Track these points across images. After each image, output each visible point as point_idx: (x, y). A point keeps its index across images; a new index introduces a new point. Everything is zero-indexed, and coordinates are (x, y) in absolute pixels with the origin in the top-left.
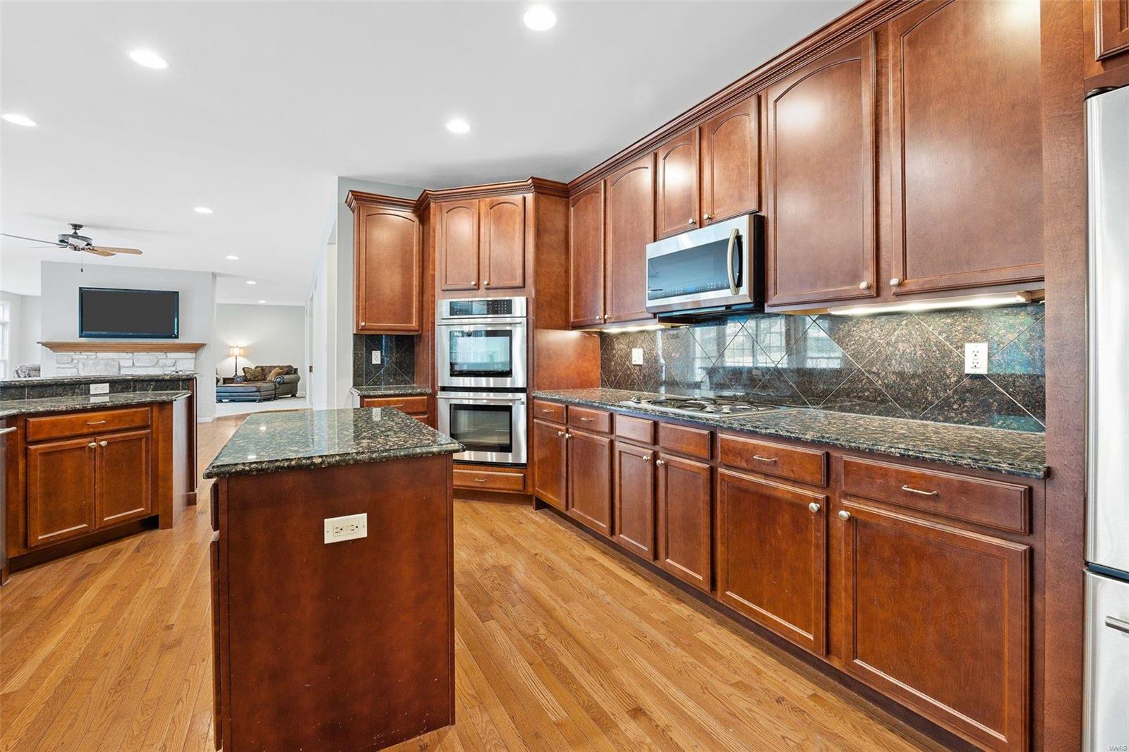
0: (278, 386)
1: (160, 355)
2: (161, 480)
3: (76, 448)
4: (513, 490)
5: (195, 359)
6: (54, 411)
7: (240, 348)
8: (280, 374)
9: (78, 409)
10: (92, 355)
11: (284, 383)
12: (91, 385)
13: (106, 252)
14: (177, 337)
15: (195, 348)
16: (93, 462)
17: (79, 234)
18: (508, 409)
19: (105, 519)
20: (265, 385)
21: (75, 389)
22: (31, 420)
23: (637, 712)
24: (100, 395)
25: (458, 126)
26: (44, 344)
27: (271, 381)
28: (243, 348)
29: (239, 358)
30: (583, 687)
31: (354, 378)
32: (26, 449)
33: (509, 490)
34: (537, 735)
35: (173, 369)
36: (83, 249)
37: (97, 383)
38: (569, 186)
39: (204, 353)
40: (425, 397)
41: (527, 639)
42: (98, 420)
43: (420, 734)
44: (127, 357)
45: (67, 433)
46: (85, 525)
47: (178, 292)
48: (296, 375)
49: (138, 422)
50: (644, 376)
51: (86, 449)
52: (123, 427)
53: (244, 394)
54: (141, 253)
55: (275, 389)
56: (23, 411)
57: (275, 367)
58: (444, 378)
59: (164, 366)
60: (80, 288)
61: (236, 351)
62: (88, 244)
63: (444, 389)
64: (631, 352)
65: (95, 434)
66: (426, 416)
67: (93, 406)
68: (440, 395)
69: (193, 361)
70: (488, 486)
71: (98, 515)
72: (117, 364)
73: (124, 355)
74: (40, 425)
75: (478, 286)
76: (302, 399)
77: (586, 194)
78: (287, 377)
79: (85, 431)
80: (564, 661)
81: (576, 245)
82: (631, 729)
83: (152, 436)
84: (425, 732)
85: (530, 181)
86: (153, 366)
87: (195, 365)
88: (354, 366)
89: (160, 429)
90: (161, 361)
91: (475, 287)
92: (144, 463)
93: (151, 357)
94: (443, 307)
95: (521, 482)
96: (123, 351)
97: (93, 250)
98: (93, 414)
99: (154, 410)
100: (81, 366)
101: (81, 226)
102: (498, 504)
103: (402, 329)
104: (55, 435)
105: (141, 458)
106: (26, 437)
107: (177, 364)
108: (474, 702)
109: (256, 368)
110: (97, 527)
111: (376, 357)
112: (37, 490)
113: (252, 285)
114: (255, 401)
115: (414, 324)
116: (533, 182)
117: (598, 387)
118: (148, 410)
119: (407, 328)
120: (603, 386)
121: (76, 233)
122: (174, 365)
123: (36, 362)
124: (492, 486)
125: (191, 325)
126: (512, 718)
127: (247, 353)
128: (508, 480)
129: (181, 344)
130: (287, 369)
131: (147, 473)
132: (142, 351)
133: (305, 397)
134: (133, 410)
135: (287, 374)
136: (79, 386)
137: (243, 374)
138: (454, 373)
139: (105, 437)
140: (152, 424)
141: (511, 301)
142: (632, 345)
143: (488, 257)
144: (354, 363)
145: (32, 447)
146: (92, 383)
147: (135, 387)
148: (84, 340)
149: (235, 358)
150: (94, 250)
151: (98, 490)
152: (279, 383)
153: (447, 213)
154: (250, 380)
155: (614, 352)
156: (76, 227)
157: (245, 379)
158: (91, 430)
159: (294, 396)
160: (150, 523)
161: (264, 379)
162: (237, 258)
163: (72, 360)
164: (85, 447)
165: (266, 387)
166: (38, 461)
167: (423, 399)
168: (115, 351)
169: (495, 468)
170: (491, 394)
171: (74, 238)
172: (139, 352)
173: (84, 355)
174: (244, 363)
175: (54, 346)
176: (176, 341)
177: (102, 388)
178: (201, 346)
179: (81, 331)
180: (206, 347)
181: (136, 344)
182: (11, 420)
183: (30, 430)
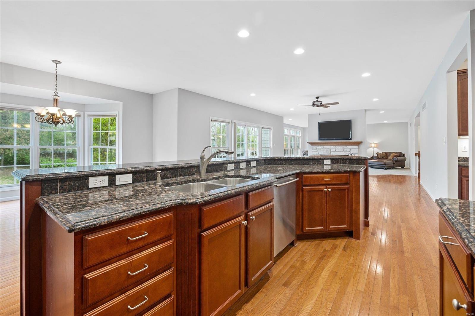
0: (394, 162)
1: (345, 147)
2: (354, 212)
3: (319, 190)
5: (358, 148)
6: (311, 172)
7: (375, 144)
8: (395, 156)
9: (320, 172)
10: (322, 147)
11: (397, 161)
12: (324, 160)
13: (326, 106)
14: (351, 139)
15: (358, 144)
16: (326, 198)
17: (318, 100)
19: (331, 227)
20: (388, 161)
21: (318, 161)
22: (304, 175)
24: (327, 166)
26: (309, 143)
27: (390, 160)
28: (376, 143)
29: (374, 148)
32: (302, 188)
35: (350, 153)
36: (320, 106)
37: (327, 159)
39: (362, 146)
42: (327, 178)
44: (333, 148)
45: (316, 183)
46: (323, 228)
47: (351, 120)
48: (404, 157)
49: (344, 181)
51: (323, 191)
52: (337, 183)
53: (378, 165)
54: (339, 104)
55: (393, 164)
56: (301, 171)
57: (392, 153)
59: (346, 151)
60: (319, 122)
61: (373, 145)
62: (321, 104)
65: (327, 185)
67: (326, 171)
69: (357, 149)
71: (328, 224)
72: (330, 150)
73: (332, 147)
74: (307, 178)
76: (408, 170)
78: (399, 158)
79: (323, 183)
83: (350, 188)
86: (342, 151)
87: (358, 151)
89: (353, 186)
90: (345, 149)
92: (346, 202)
93: (342, 148)
96: (332, 145)
98: (326, 175)
99: (351, 176)
100: (319, 151)
101: (319, 97)
104: (312, 183)
105: (345, 200)
106: (302, 183)
107: (352, 150)
109: (383, 153)
110: (327, 230)
112: (306, 207)
113: (383, 113)
114: (383, 169)
118: (348, 175)
121: (317, 100)
122: (350, 151)
123: (307, 149)
125: (357, 134)
127: (378, 146)
130: (399, 154)
131: (348, 208)
132: (339, 145)
133: (410, 169)
134: (342, 175)
135: (399, 156)
136: (319, 160)
137: (377, 156)
139: (331, 187)
140: (350, 182)
145: (304, 188)
146: (324, 159)
147: (340, 162)
148: (320, 141)
149: (372, 148)
150: (323, 106)
151: (328, 213)
152: (395, 161)
154: (380, 159)
156: (317, 97)
157: (378, 158)
158: (325, 183)
159: (403, 168)
160: (349, 234)
161: (387, 158)
162: (378, 100)
163: (317, 148)
164: (323, 190)
165: (389, 162)
166: (306, 194)
168: (329, 145)
171: (317, 103)
172: (337, 145)
173: (320, 147)
174: (376, 150)
175: (312, 144)
176: (351, 141)
177: (328, 162)
178: (361, 143)
179: (319, 138)
180: (363, 143)
181: (336, 142)
182: (297, 175)
183: (304, 180)
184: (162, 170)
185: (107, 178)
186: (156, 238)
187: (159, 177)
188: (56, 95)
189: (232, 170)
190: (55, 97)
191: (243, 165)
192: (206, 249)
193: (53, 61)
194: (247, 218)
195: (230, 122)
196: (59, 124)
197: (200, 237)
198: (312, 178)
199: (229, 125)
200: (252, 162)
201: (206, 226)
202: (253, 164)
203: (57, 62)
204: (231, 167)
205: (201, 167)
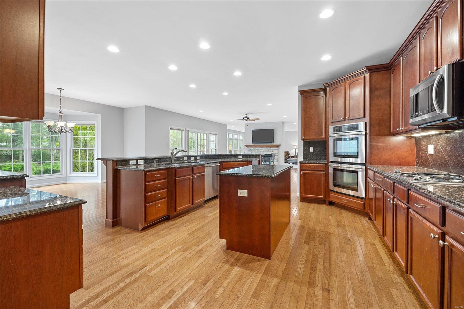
1: (269, 148)
4: (359, 209)
5: (278, 150)
6: (227, 161)
9: (232, 161)
10: (254, 148)
12: (239, 156)
13: (253, 120)
14: (273, 143)
15: (278, 146)
17: (247, 116)
18: (357, 172)
22: (224, 163)
23: (328, 290)
24: (240, 159)
25: (326, 58)
26: (245, 145)
30: (316, 274)
31: (304, 156)
33: (357, 208)
34: (288, 275)
35: (272, 152)
38: (390, 64)
39: (280, 148)
40: (324, 165)
41: (313, 254)
43: (260, 257)
47: (273, 129)
50: (434, 161)
54: (259, 119)
56: (222, 161)
58: (332, 158)
60: (252, 130)
61: (295, 147)
63: (332, 162)
64: (428, 147)
66: (324, 172)
67: (235, 161)
68: (330, 164)
69: (277, 150)
70: (348, 204)
72: (259, 151)
73: (261, 148)
75: (345, 119)
77: (396, 66)
80: (318, 265)
81: (394, 93)
82: (319, 292)
84: (262, 257)
85: (366, 69)
88: (304, 152)
91: (343, 120)
93: (267, 149)
94: (331, 129)
95: (362, 205)
97: (250, 120)
98: (235, 163)
99: (248, 163)
100: (252, 151)
101: (247, 114)
102: (353, 213)
103: (319, 138)
104: (228, 167)
106: (223, 167)
107: (274, 151)
108: (280, 259)
111: (312, 149)
115: (323, 136)
116: (367, 69)
117: (414, 166)
118: (246, 163)
119: (320, 138)
120: (416, 165)
124: (350, 205)
125: (277, 139)
126: (286, 268)
128: (356, 203)
129: (274, 145)
132: (265, 147)
134: (243, 162)
136: (236, 156)
138: (335, 155)
141: (358, 124)
142: (429, 143)
143: (348, 106)
144: (304, 151)
148: (253, 144)
149: (295, 149)
153: (333, 91)
155: (421, 147)
156: (246, 114)
167: (323, 166)
168: (259, 147)
169: (352, 197)
170: (353, 165)
171: (247, 118)
175: (247, 146)
176: (273, 144)
177: (241, 157)
178: (280, 145)
179: (252, 142)
180: (281, 146)
181: (264, 145)
182: (220, 163)
183: (223, 165)
184: (156, 159)
185: (135, 161)
186: (162, 178)
187: (155, 161)
188: (60, 113)
189: (186, 161)
190: (60, 114)
191: (192, 158)
192: (177, 184)
193: (58, 89)
194: (192, 176)
195: (184, 130)
196: (63, 133)
197: (175, 179)
198: (228, 164)
199: (183, 132)
200: (197, 157)
201: (177, 176)
202: (198, 158)
203: (61, 89)
204: (186, 159)
205: (172, 158)
